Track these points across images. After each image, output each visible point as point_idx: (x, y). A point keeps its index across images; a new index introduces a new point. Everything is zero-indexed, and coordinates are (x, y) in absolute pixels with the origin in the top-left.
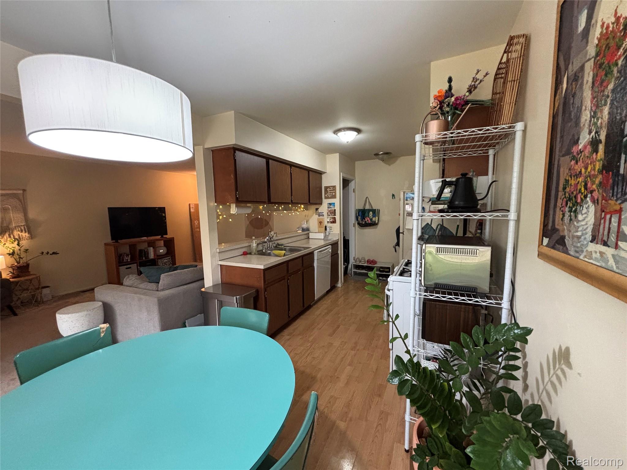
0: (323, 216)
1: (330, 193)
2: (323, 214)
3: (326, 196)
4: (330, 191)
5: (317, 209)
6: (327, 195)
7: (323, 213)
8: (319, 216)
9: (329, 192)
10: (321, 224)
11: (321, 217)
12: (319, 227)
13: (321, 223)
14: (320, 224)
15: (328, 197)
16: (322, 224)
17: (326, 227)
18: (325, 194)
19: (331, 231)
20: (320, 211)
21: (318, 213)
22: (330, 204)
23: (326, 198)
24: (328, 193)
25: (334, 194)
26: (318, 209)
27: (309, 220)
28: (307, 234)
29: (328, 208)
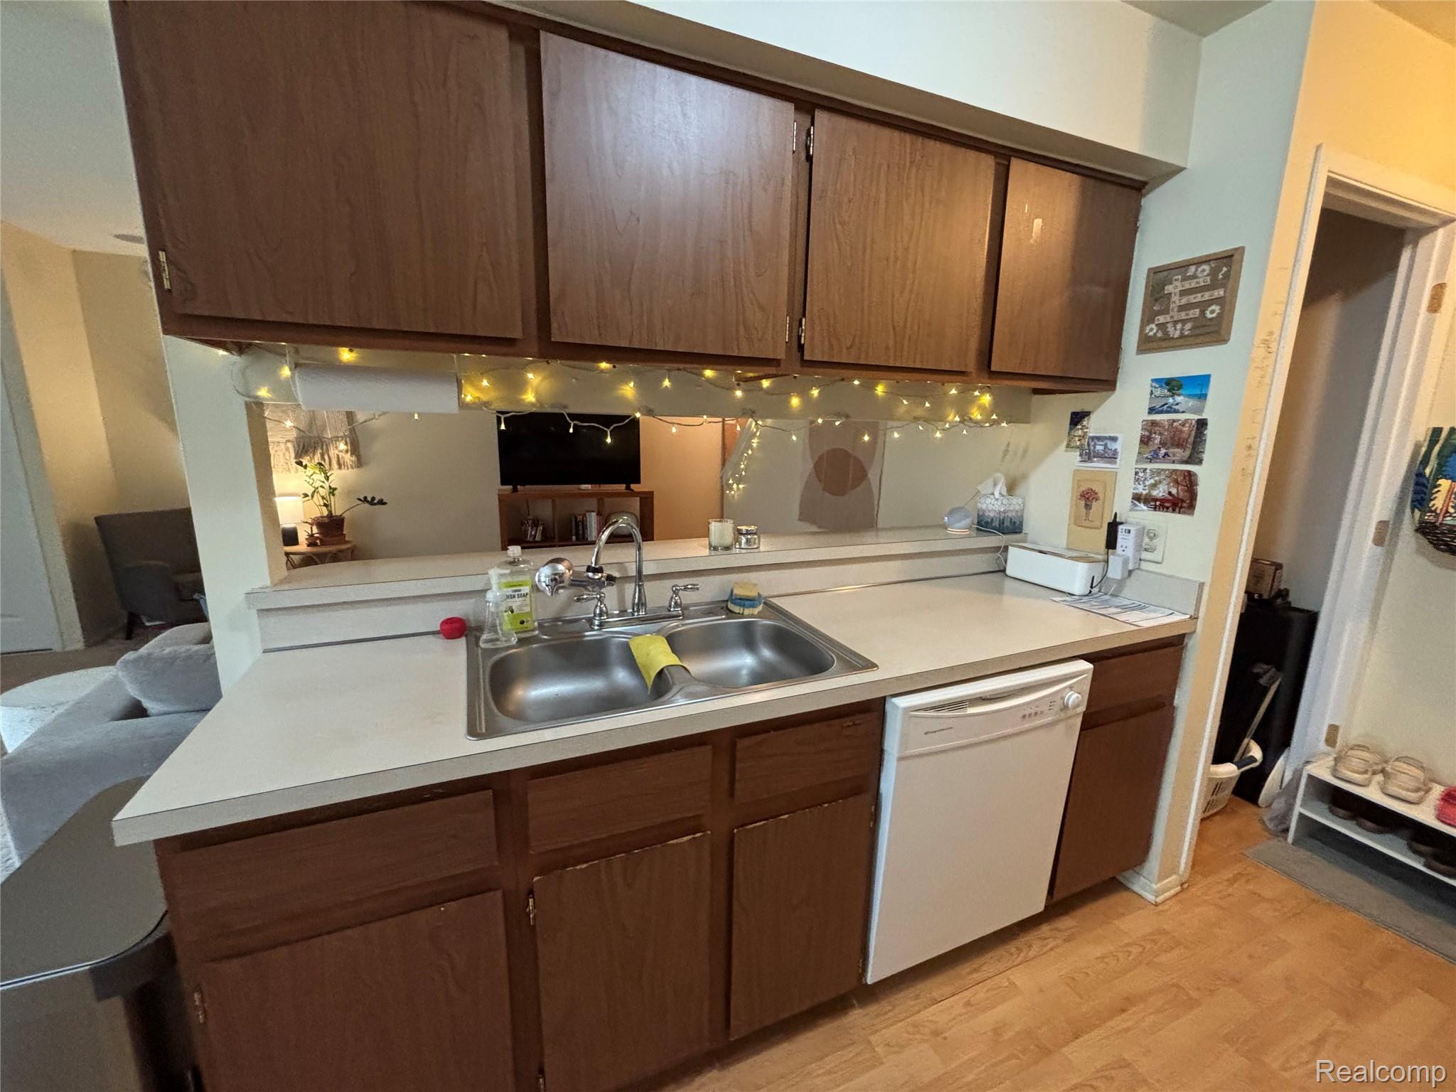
0: (1111, 457)
1: (1182, 308)
2: (1112, 446)
3: (1152, 329)
4: (1184, 293)
5: (1077, 418)
6: (1162, 326)
7: (1114, 439)
8: (1088, 456)
9: (1176, 301)
10: (1088, 507)
11: (1097, 465)
12: (1077, 521)
13: (1088, 497)
14: (1083, 503)
15: (1167, 338)
16: (1094, 504)
17: (1113, 527)
18: (1148, 318)
19: (1145, 555)
20: (1094, 426)
21: (1082, 438)
22: (1173, 385)
23: (1147, 344)
24: (1165, 311)
25: (1213, 312)
26: (1086, 414)
27: (1024, 477)
28: (997, 549)
29: (1152, 410)
